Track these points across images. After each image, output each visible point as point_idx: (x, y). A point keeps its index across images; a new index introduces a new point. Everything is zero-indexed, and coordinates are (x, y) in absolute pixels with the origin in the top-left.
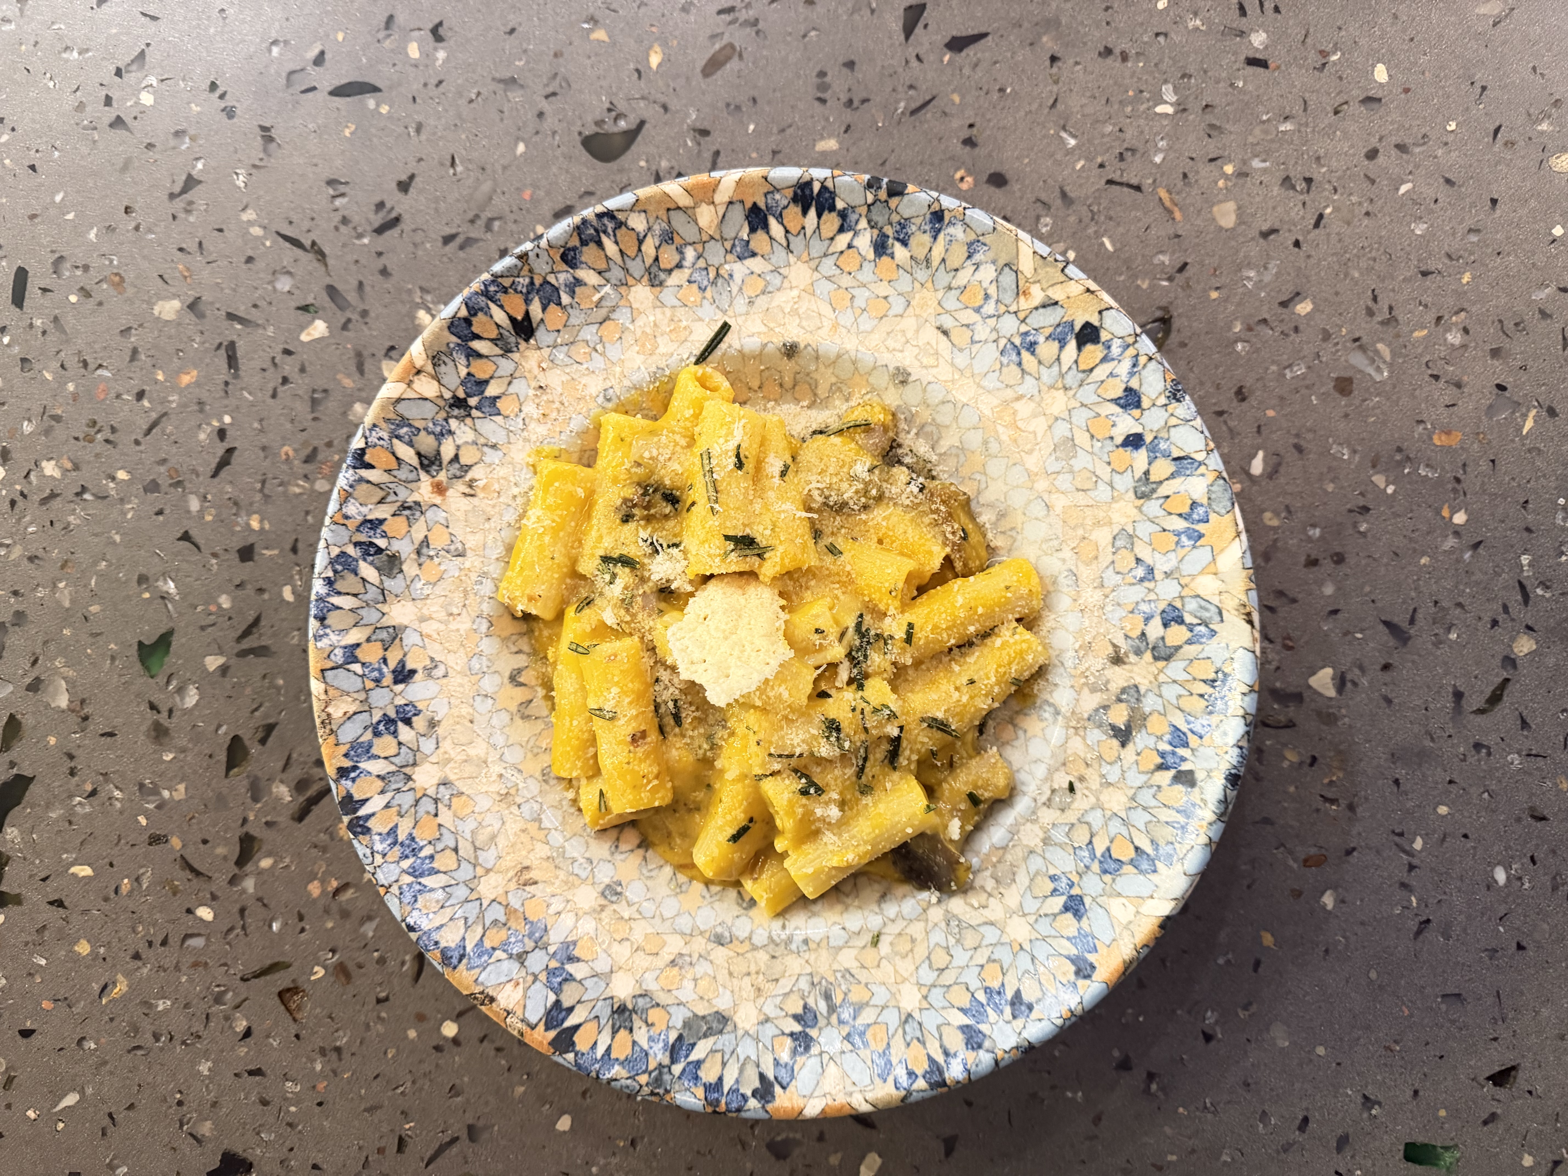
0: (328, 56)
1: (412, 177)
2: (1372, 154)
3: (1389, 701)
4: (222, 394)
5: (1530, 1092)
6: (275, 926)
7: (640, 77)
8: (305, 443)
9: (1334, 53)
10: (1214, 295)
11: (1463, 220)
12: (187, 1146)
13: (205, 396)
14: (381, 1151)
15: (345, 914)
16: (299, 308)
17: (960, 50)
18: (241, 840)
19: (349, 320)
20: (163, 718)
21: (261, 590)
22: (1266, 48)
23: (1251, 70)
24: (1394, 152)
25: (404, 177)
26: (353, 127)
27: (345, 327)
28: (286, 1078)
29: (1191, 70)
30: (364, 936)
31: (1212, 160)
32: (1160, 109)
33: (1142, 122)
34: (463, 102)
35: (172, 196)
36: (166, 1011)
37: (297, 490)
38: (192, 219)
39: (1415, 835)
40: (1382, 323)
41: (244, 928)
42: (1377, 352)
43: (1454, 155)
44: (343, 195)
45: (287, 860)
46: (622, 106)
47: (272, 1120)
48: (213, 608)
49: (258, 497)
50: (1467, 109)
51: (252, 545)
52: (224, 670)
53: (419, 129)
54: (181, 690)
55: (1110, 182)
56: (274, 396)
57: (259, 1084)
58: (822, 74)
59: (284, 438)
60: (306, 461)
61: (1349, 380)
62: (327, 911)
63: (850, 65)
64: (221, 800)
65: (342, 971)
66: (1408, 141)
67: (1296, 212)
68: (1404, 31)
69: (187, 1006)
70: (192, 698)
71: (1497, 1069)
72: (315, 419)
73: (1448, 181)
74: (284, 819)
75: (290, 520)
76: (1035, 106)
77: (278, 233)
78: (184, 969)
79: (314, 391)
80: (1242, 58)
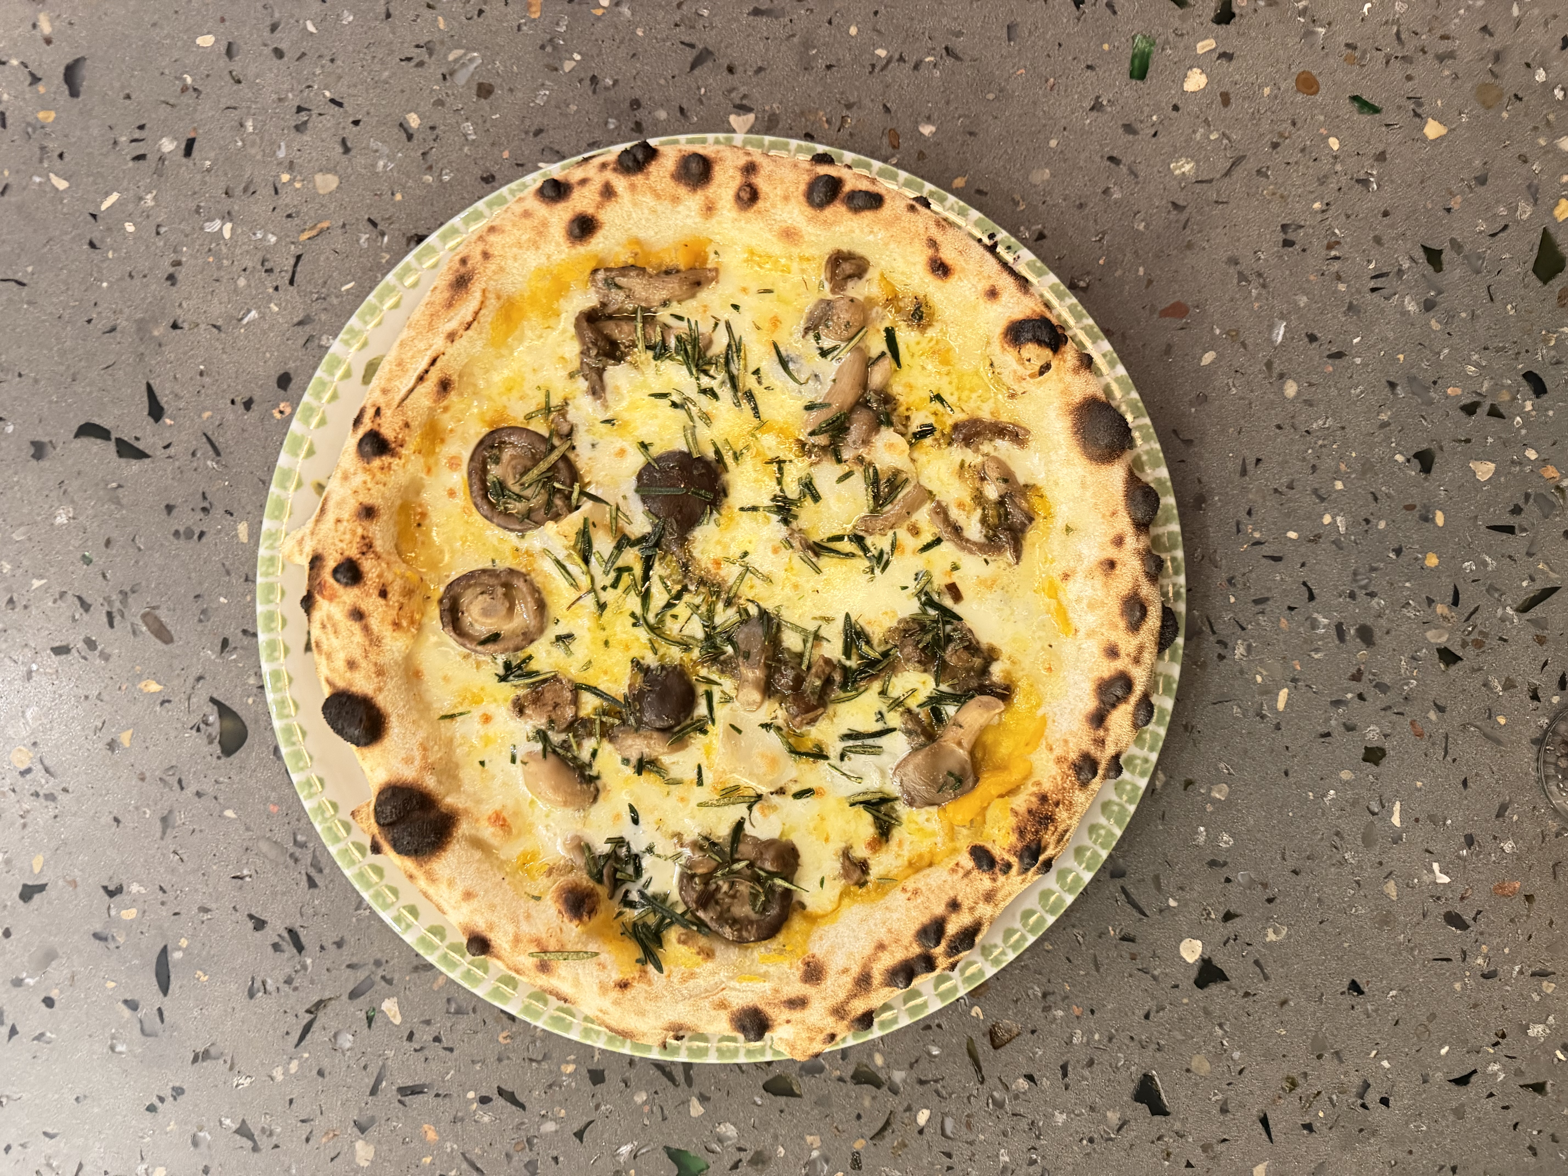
0: (129, 997)
1: (251, 917)
2: (279, 53)
3: (760, 70)
4: (447, 1100)
6: (936, 1052)
7: (169, 701)
8: (497, 1021)
9: (185, 80)
10: (398, 197)
12: (1129, 1135)
13: (449, 1117)
14: (1133, 957)
16: (369, 1026)
17: (162, 409)
18: (858, 1083)
19: (383, 978)
20: (746, 1157)
21: (631, 1064)
22: (176, 139)
23: (195, 153)
24: (277, 34)
25: (250, 924)
26: (199, 973)
27: (389, 982)
28: (1069, 1043)
29: (193, 206)
31: (276, 192)
32: (227, 234)
33: (238, 251)
34: (182, 868)
35: (255, 1149)
36: (1010, 1153)
38: (279, 1130)
39: (873, 54)
40: (431, 54)
41: (936, 1081)
42: (456, 61)
44: (264, 983)
46: (196, 719)
47: (1106, 1057)
48: (647, 1109)
49: (545, 1065)
51: (589, 1071)
52: (703, 1099)
53: (205, 910)
54: (720, 1140)
55: (291, 282)
56: (451, 1050)
57: (1074, 1068)
58: (177, 534)
59: (492, 1042)
60: (514, 1020)
61: (480, 86)
63: (169, 508)
64: (822, 1102)
66: (268, 22)
67: (328, 122)
68: (168, 18)
69: (1005, 1134)
70: (728, 1130)
72: (474, 1010)
76: (217, 344)
77: (297, 1045)
78: (971, 1137)
79: (448, 1012)
80: (184, 160)
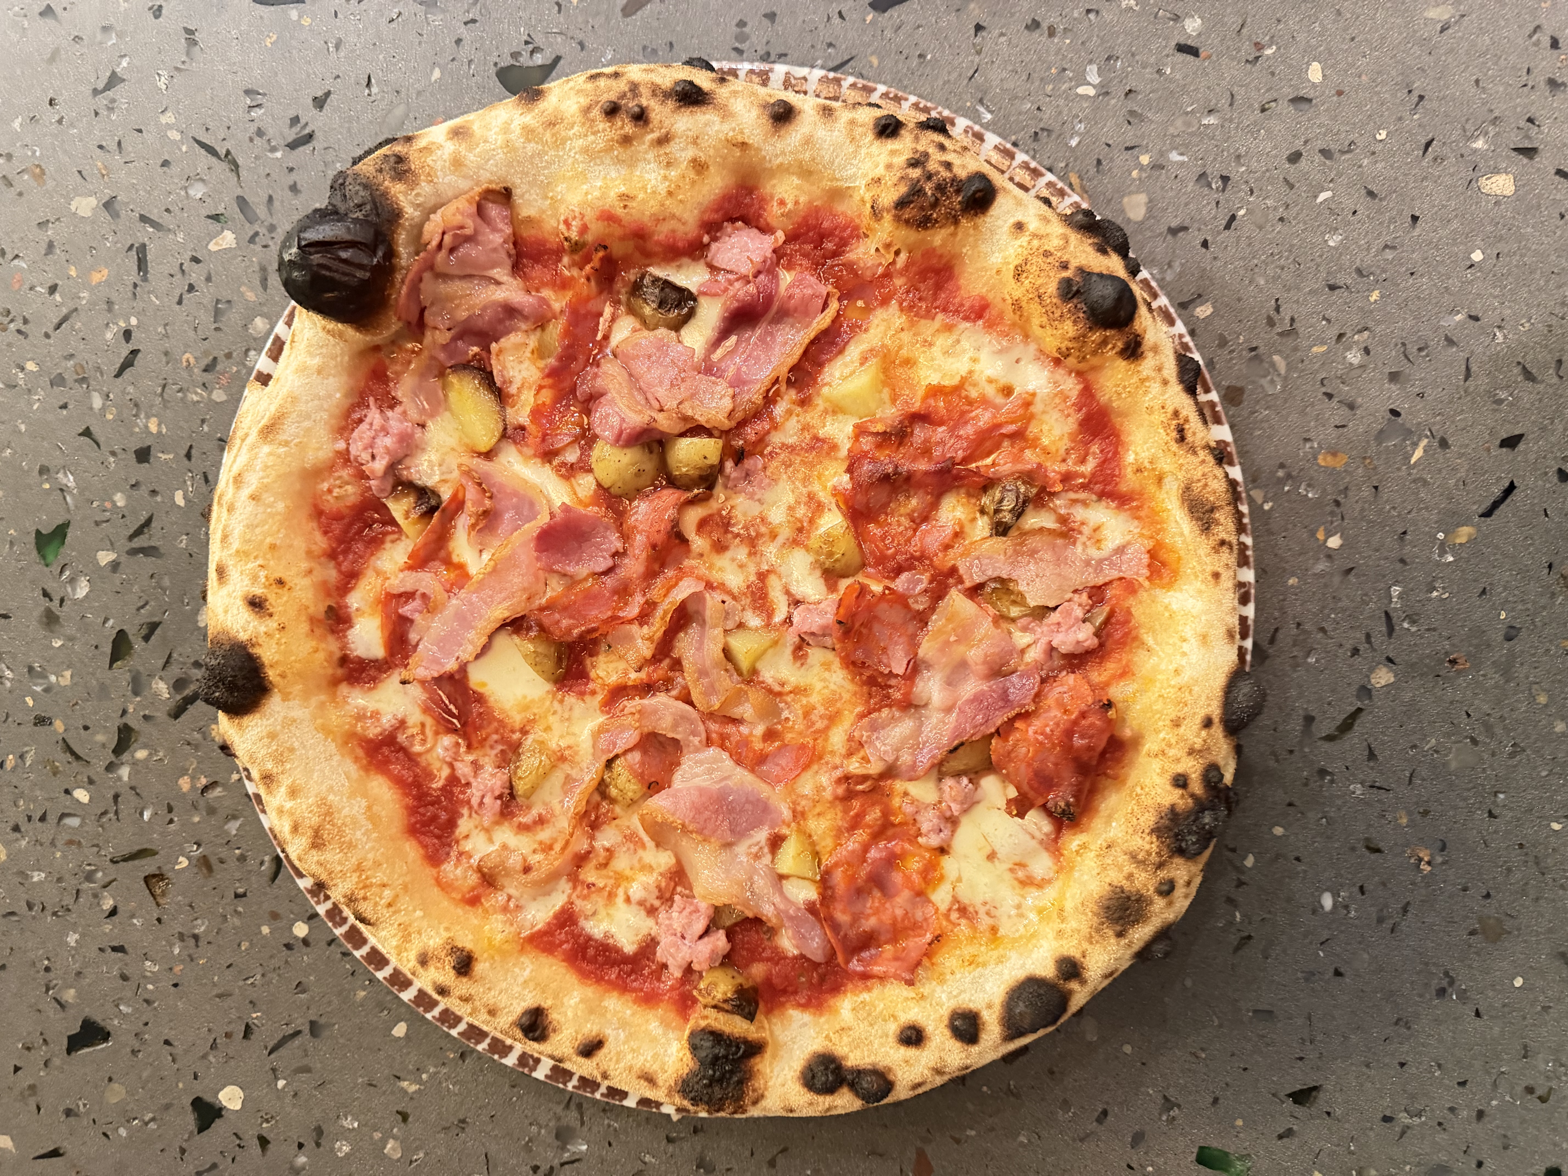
1: (328, 94)
2: (1294, 158)
4: (130, 295)
5: (1328, 1114)
6: (147, 815)
7: (559, 11)
8: (206, 353)
9: (1270, 46)
11: (1380, 234)
12: (51, 1010)
13: (114, 297)
14: (228, 1035)
15: (211, 811)
16: (209, 217)
17: (884, 11)
18: (120, 730)
19: (257, 234)
20: (54, 605)
21: (154, 492)
22: (1199, 35)
23: (1181, 57)
24: (1318, 158)
25: (319, 94)
26: (275, 37)
27: (252, 240)
28: (146, 956)
29: (1119, 51)
30: (227, 833)
31: (1127, 149)
32: (1081, 90)
33: (1061, 102)
34: (384, 21)
35: (96, 92)
36: (40, 882)
37: (195, 398)
38: (114, 117)
39: (1248, 851)
40: (1281, 334)
41: (116, 813)
42: (1273, 365)
43: (1380, 166)
44: (259, 106)
45: (161, 754)
46: (539, 40)
47: (129, 994)
48: (108, 505)
49: (158, 401)
50: (1400, 119)
51: (149, 447)
52: (115, 566)
53: (338, 45)
54: (72, 581)
56: (180, 302)
57: (121, 960)
58: (742, 24)
59: (187, 346)
60: (205, 370)
61: (1241, 390)
62: (195, 806)
63: (771, 16)
64: (104, 690)
65: (205, 864)
66: (1334, 147)
67: (1208, 211)
68: (1345, 30)
69: (59, 880)
70: (82, 590)
71: (1299, 1087)
72: (217, 329)
73: (1371, 194)
74: (161, 715)
75: (185, 426)
76: (955, 75)
77: (195, 139)
78: (60, 843)
79: (218, 301)
80: (1174, 43)
